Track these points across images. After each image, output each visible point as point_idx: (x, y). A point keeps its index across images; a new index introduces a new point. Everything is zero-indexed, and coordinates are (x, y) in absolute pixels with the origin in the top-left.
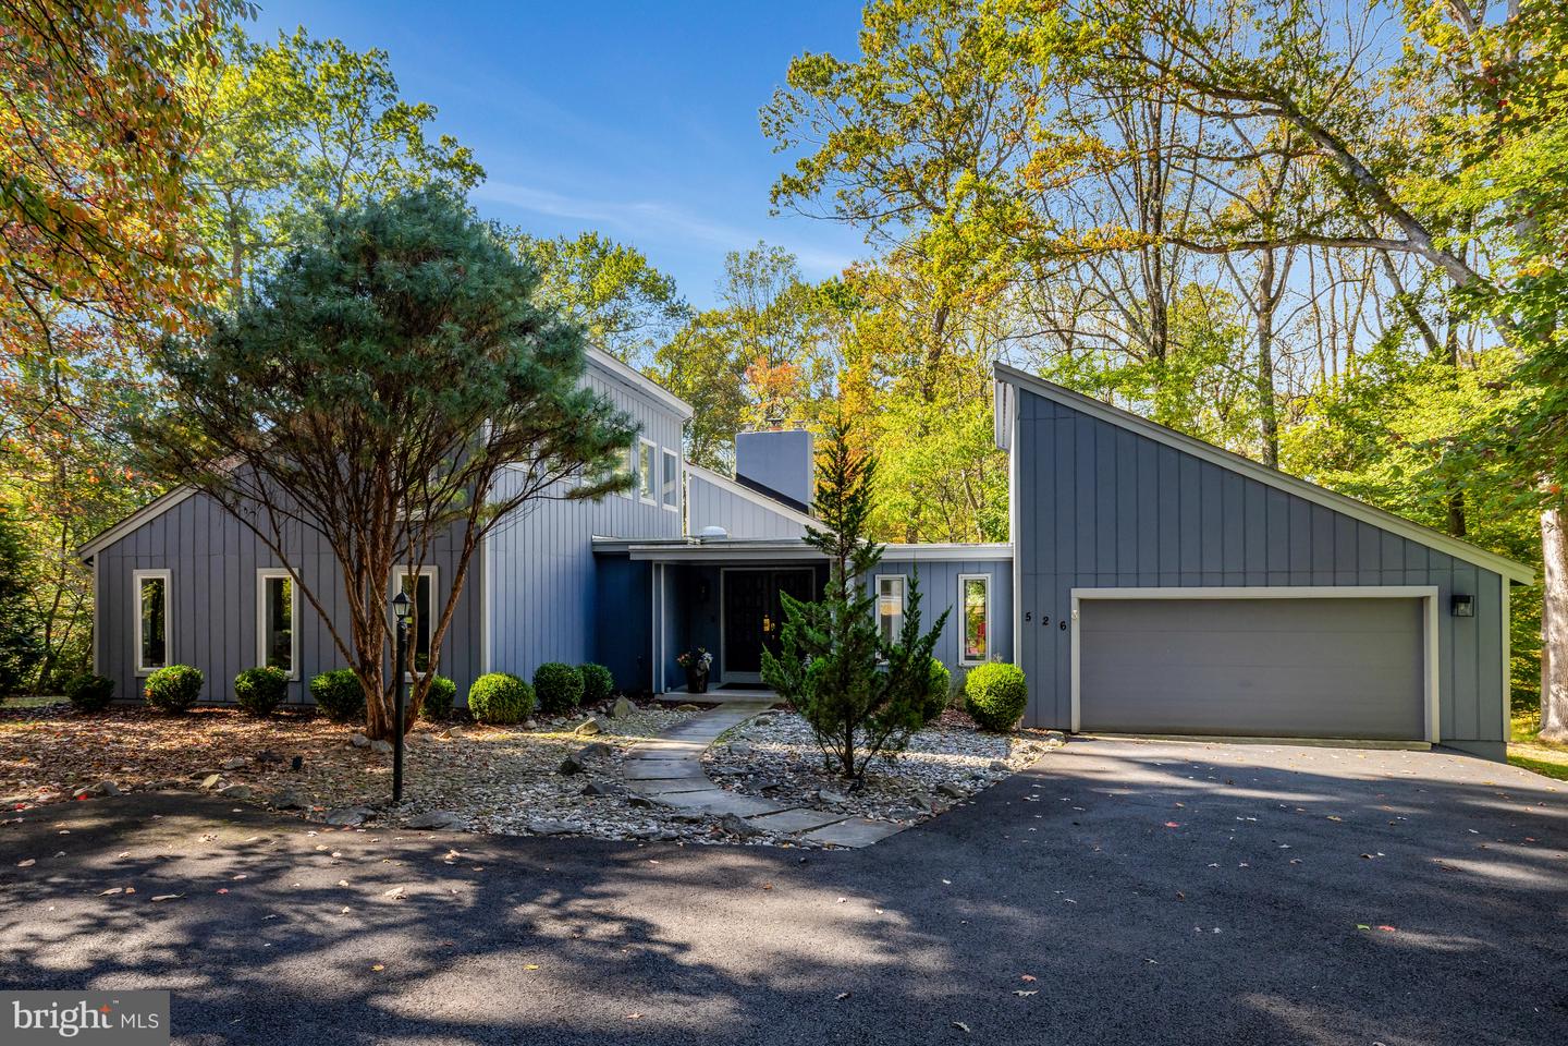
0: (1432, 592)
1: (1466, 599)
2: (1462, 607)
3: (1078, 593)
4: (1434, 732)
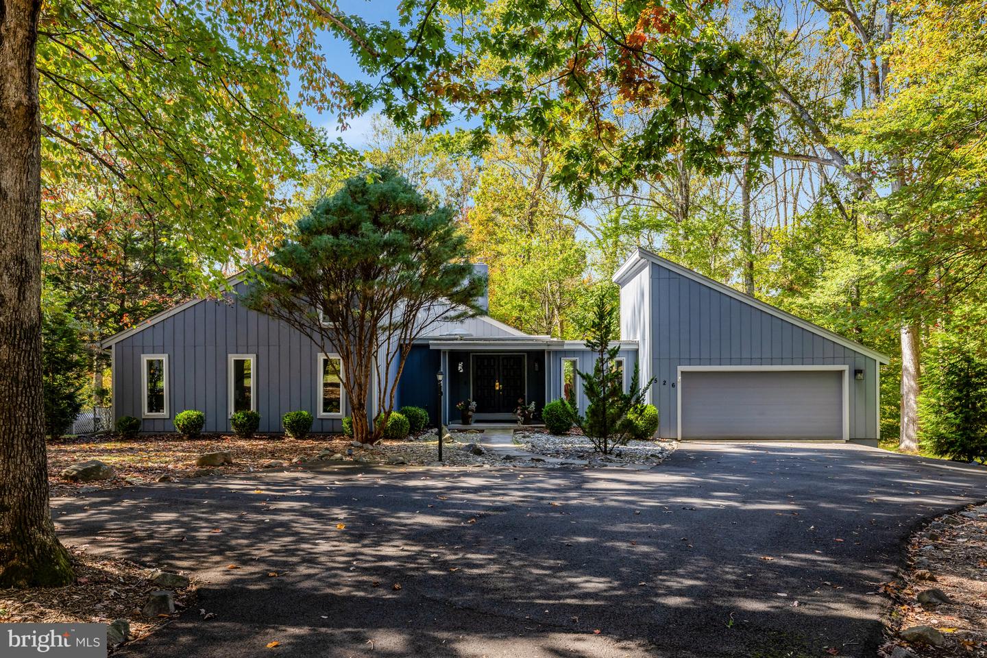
0: (846, 368)
1: (860, 372)
2: (859, 375)
3: (681, 368)
4: (846, 435)
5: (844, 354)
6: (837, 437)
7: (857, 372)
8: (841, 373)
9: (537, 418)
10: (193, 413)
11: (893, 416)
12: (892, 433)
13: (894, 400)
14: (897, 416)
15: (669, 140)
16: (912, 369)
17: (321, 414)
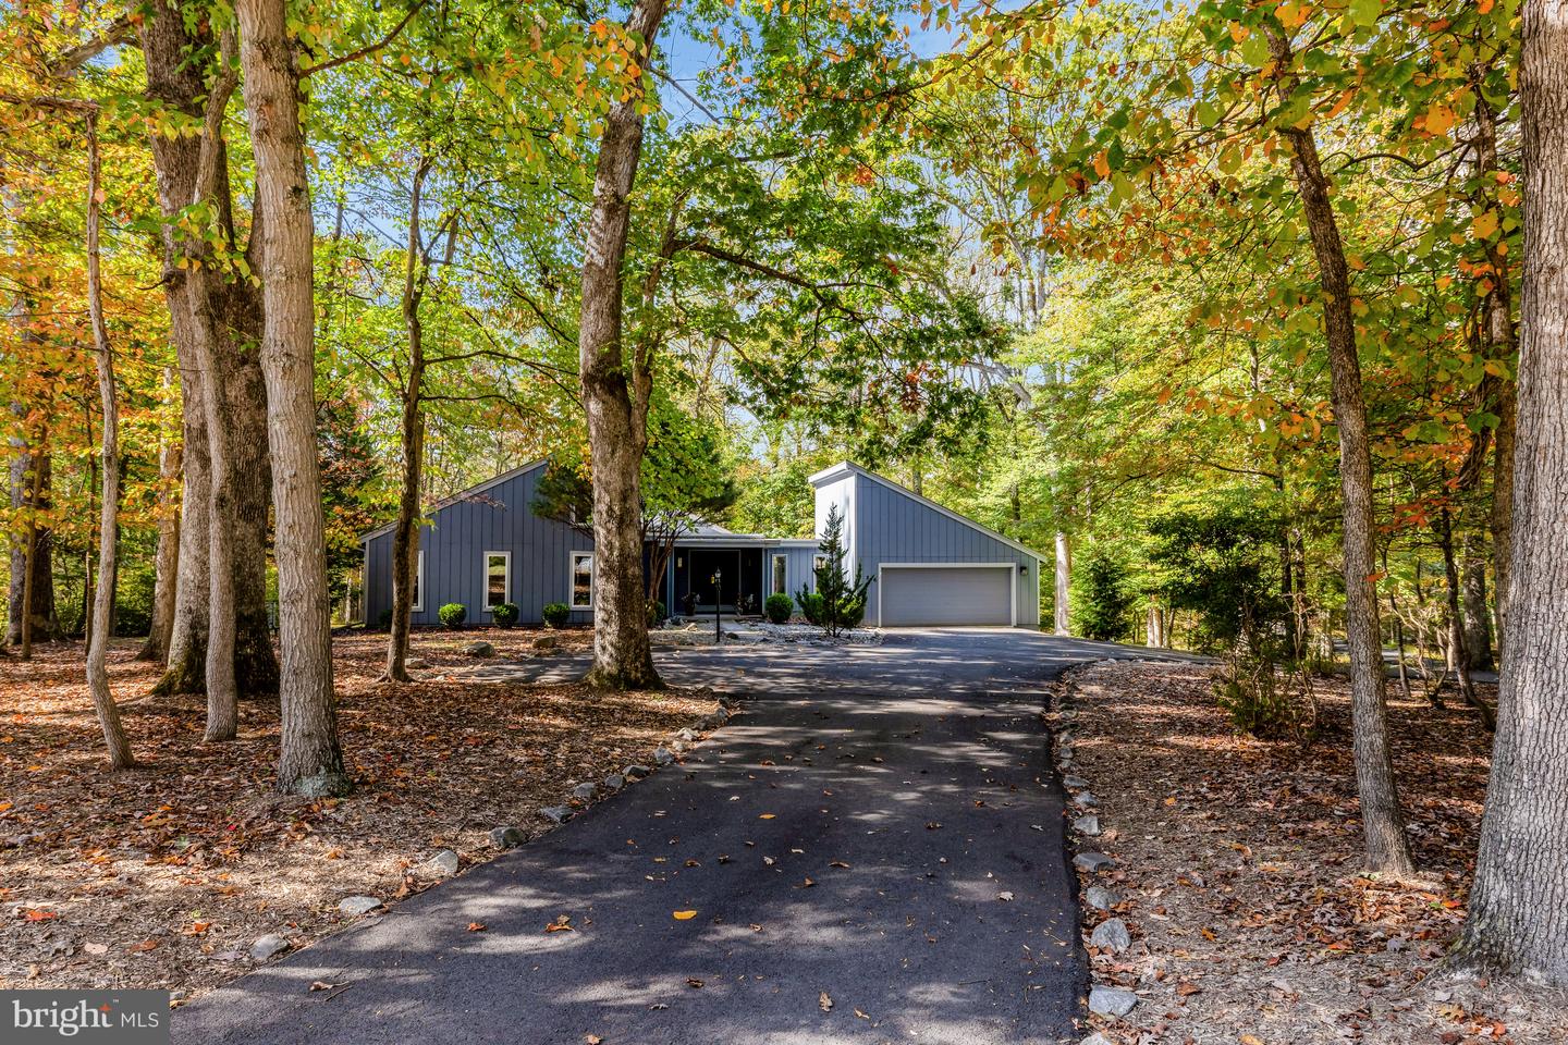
0: (1013, 565)
1: (1025, 569)
2: (1024, 571)
3: (881, 565)
4: (1014, 622)
5: (1012, 554)
6: (1008, 624)
7: (1022, 568)
8: (1010, 569)
9: (756, 609)
10: (458, 607)
11: (1047, 607)
12: (1047, 623)
13: (1049, 592)
14: (1051, 606)
15: (929, 435)
16: (1064, 562)
17: (573, 606)
